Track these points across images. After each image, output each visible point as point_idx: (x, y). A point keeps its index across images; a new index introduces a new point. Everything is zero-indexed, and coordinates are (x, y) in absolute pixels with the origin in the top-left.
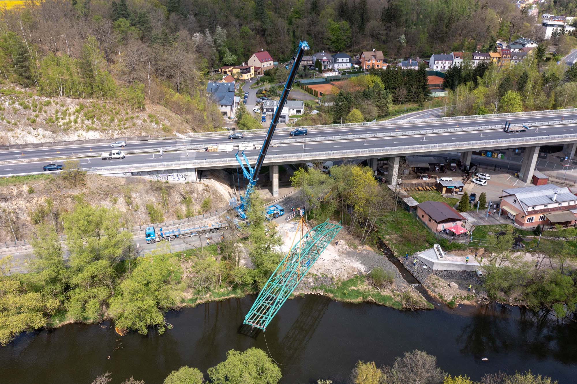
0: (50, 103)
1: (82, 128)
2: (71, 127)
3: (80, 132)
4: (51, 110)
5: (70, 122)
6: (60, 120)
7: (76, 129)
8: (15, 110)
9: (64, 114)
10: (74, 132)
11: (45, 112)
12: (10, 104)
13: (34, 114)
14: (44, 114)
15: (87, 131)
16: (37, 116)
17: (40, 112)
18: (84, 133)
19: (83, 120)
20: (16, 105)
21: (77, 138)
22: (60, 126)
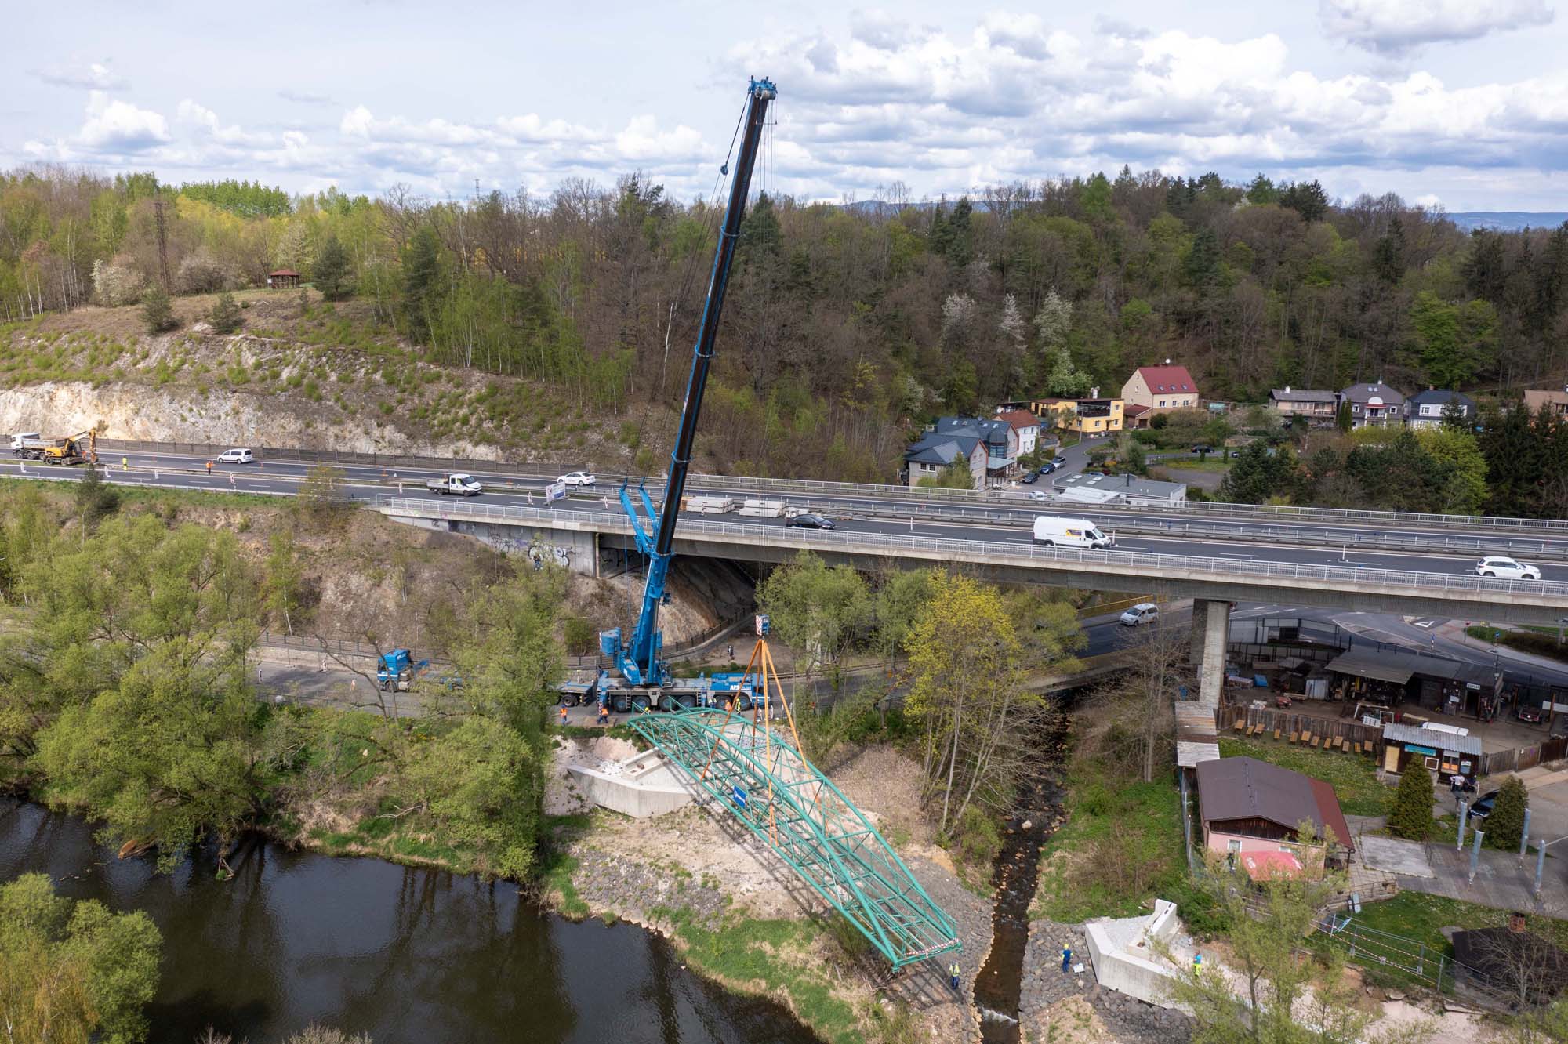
0: (439, 377)
1: (471, 435)
2: (451, 431)
3: (461, 444)
4: (432, 392)
5: (455, 421)
6: (439, 414)
7: (459, 437)
8: (371, 385)
9: (456, 402)
10: (452, 441)
11: (421, 395)
12: (367, 373)
13: (399, 395)
14: (416, 400)
15: (477, 444)
16: (401, 402)
17: (411, 394)
18: (469, 447)
19: (480, 420)
20: (378, 377)
21: (449, 455)
22: (434, 426)
